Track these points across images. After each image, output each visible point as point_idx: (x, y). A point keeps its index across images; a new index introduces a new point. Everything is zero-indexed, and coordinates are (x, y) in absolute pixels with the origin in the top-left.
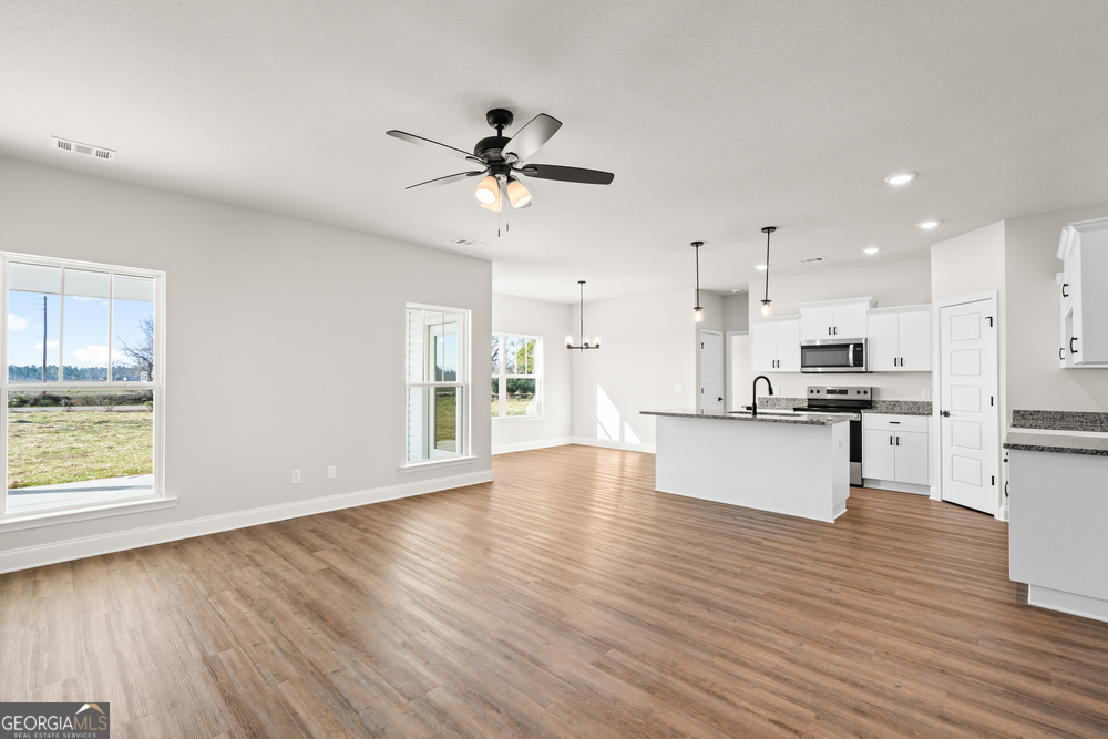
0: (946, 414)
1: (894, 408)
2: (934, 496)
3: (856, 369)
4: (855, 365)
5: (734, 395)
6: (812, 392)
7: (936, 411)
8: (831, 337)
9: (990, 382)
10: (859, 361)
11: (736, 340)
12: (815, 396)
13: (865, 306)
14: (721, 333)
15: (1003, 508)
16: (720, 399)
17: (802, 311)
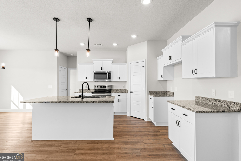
0: (132, 93)
1: (117, 91)
2: (128, 115)
3: (109, 80)
4: (109, 79)
5: (71, 89)
6: (96, 87)
7: (129, 92)
8: (102, 70)
9: (144, 84)
10: (110, 78)
11: (72, 71)
12: (96, 88)
13: (111, 62)
14: (67, 68)
15: (147, 117)
16: (66, 90)
17: (94, 62)
